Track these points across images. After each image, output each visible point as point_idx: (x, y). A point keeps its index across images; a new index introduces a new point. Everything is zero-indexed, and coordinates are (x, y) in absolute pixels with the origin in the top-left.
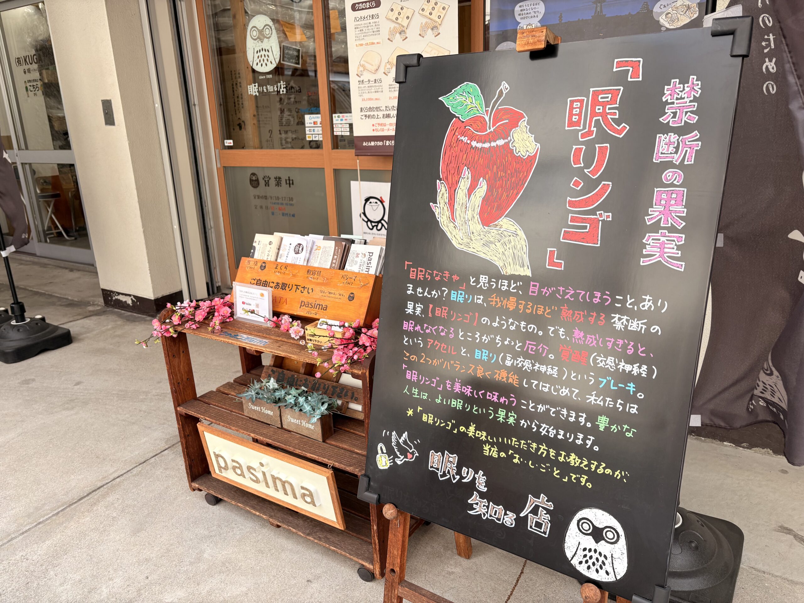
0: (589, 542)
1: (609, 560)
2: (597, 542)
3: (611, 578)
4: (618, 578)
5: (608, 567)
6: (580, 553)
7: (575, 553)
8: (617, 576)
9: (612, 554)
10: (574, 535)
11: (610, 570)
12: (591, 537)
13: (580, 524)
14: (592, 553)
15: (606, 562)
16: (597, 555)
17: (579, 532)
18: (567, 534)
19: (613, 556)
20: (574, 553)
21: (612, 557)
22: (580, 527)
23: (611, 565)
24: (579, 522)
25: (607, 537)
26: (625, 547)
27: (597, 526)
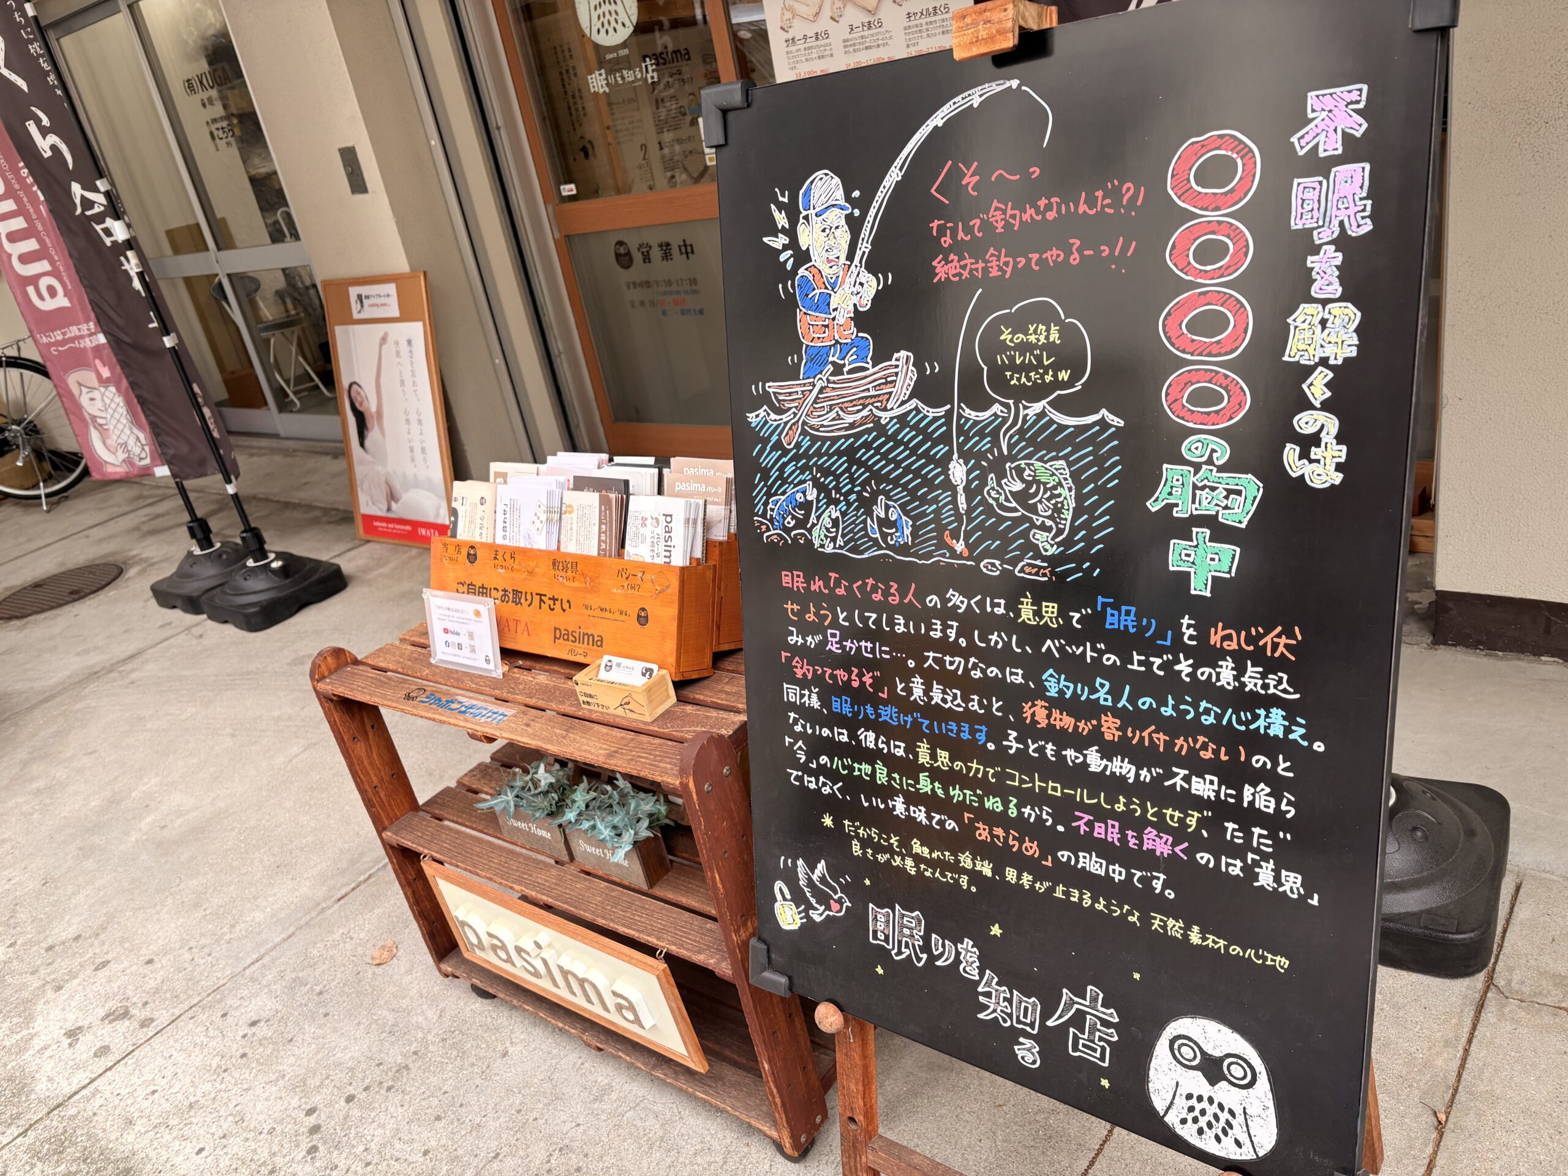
0: (1197, 1082)
1: (1240, 1118)
2: (1213, 1082)
3: (1246, 1154)
4: (1260, 1155)
5: (1238, 1132)
6: (1181, 1103)
7: (1172, 1103)
8: (1257, 1149)
9: (1245, 1108)
10: (1165, 1068)
11: (1243, 1138)
12: (1199, 1073)
13: (1176, 1046)
14: (1205, 1104)
15: (1233, 1122)
16: (1215, 1108)
17: (1174, 1062)
18: (1152, 1065)
19: (1248, 1109)
20: (1169, 1102)
21: (1246, 1112)
22: (1176, 1052)
23: (1245, 1129)
24: (1172, 1042)
25: (1232, 1075)
26: (1270, 1096)
27: (1209, 1052)
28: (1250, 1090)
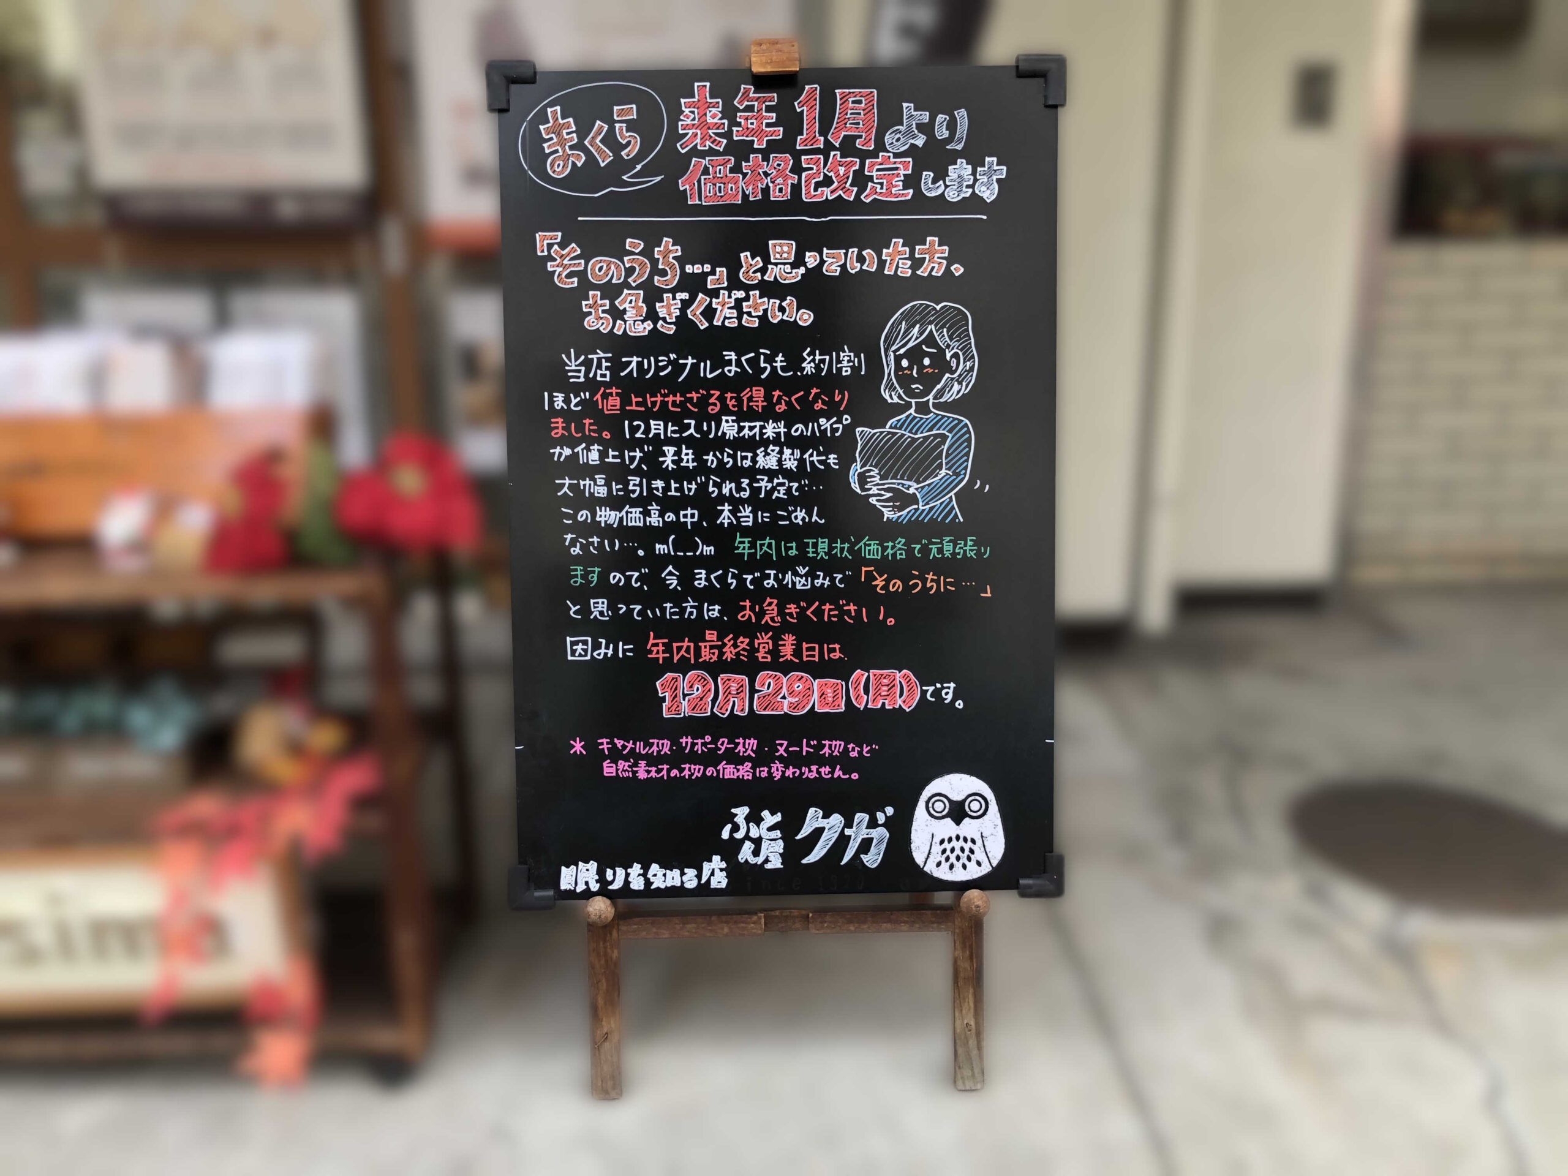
9: (982, 833)
10: (923, 826)
11: (982, 858)
17: (930, 818)
18: (913, 828)
19: (983, 835)
21: (982, 837)
25: (971, 811)
26: (998, 815)
27: (955, 799)
28: (985, 817)
